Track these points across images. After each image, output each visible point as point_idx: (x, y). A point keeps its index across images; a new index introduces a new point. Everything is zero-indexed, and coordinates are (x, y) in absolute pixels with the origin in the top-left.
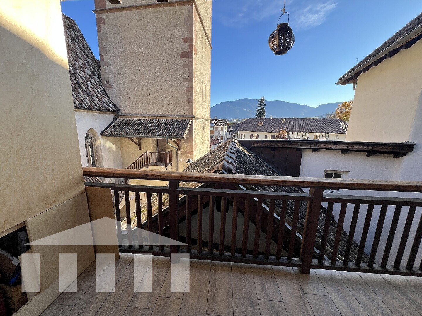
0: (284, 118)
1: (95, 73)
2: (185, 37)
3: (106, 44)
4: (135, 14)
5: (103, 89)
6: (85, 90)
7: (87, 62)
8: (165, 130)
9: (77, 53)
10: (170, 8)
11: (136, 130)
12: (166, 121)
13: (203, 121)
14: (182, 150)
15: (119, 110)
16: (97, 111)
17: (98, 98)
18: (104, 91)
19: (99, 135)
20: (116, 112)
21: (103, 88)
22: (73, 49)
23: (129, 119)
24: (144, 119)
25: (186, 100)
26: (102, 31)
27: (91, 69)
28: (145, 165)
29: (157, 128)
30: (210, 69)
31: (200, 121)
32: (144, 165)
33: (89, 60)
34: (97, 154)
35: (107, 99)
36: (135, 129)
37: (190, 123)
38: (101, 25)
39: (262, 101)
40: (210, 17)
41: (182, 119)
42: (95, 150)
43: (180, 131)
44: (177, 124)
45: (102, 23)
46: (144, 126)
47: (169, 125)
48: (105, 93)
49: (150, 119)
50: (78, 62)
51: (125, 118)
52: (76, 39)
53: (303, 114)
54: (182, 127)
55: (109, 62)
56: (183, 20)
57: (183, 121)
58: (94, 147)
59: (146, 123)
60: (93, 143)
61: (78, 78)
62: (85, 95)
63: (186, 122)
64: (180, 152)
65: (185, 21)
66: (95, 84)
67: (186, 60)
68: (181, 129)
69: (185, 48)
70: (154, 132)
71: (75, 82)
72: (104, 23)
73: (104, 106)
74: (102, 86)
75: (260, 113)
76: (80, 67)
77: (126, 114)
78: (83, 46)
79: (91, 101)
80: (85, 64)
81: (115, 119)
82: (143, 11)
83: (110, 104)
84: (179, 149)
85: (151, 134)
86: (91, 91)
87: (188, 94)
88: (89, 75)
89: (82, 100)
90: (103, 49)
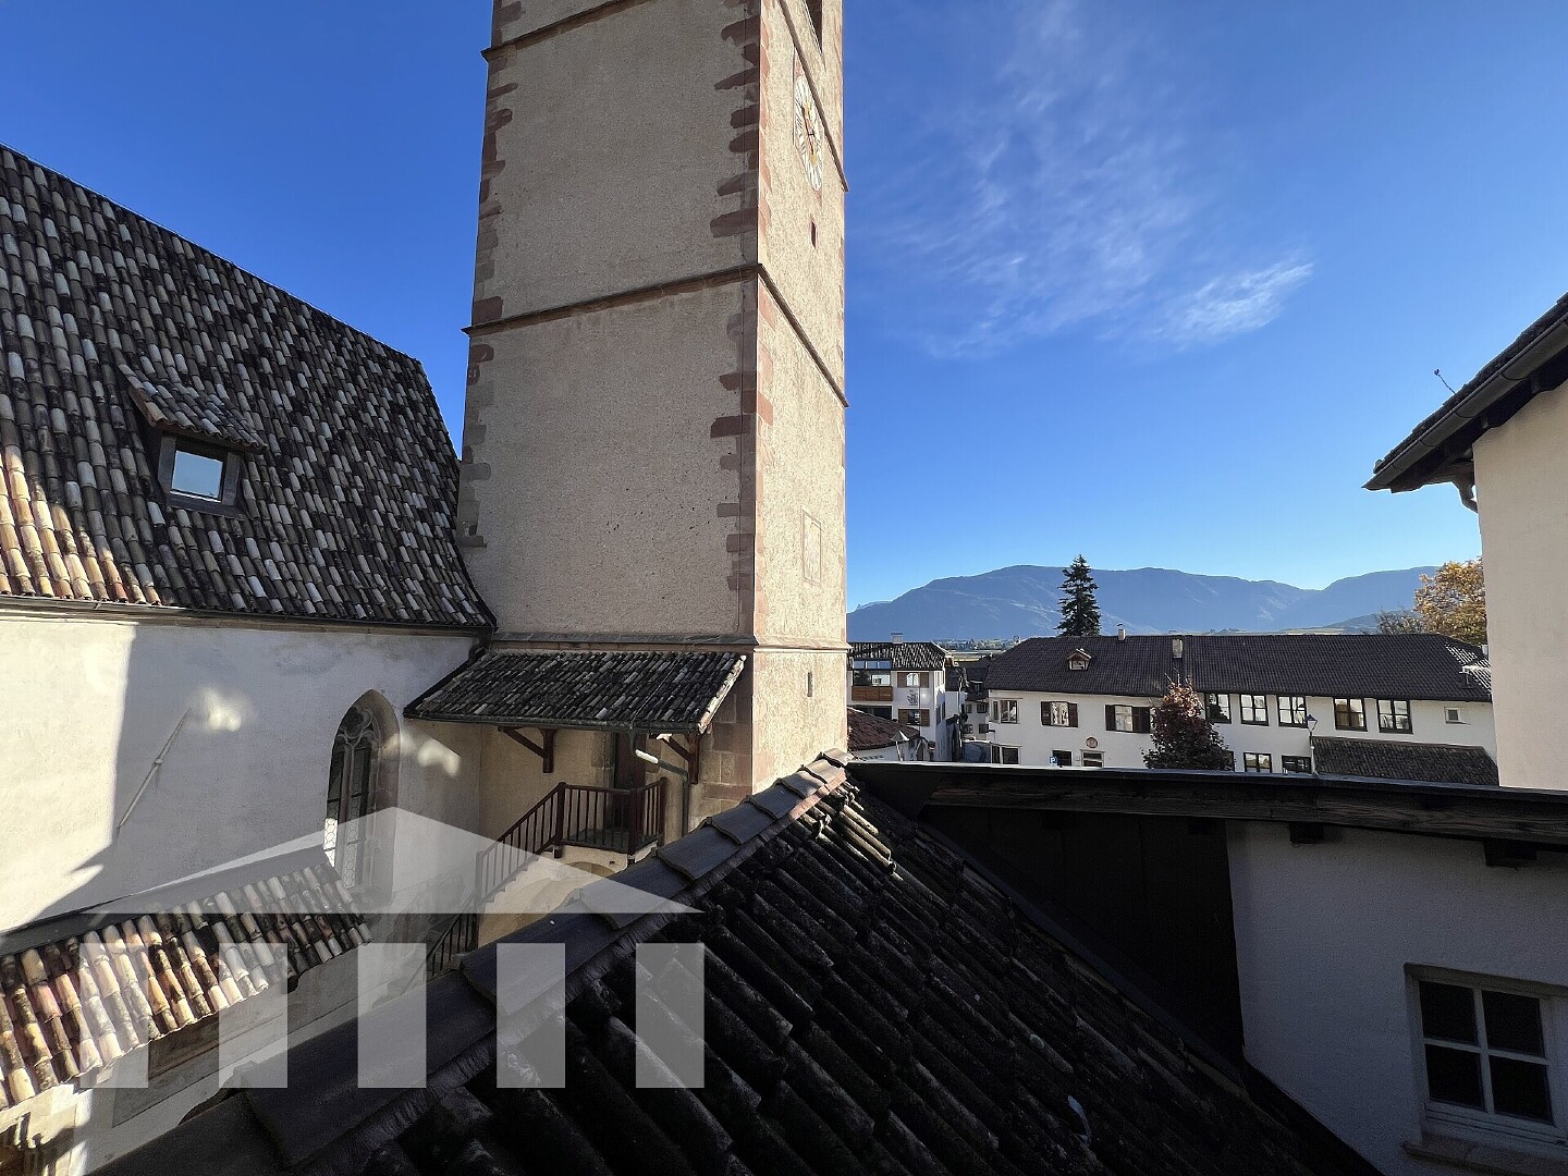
0: (1180, 637)
1: (443, 503)
2: (729, 371)
3: (485, 416)
4: (579, 324)
5: (454, 554)
6: (385, 556)
7: (424, 472)
8: (636, 695)
9: (395, 446)
10: (684, 295)
11: (534, 695)
12: (650, 660)
13: (811, 655)
14: (705, 777)
15: (494, 620)
16: (405, 627)
17: (425, 583)
18: (456, 561)
19: (399, 713)
20: (483, 629)
21: (455, 548)
22: (387, 437)
23: (523, 651)
24: (574, 652)
25: (728, 579)
26: (481, 381)
27: (429, 491)
28: (551, 841)
29: (609, 689)
30: (842, 470)
31: (789, 656)
32: (548, 844)
33: (432, 466)
34: (379, 789)
35: (458, 584)
36: (530, 692)
37: (739, 666)
38: (481, 365)
39: (1080, 572)
40: (835, 314)
41: (710, 650)
42: (375, 775)
43: (692, 699)
44: (686, 670)
45: (486, 360)
46: (564, 682)
47: (654, 677)
48: (459, 565)
49: (594, 652)
50: (390, 472)
51: (511, 651)
52: (408, 409)
53: (1266, 615)
54: (702, 684)
55: (487, 468)
56: (723, 323)
57: (712, 660)
58: (372, 761)
59: (576, 670)
60: (374, 744)
61: (371, 520)
62: (378, 576)
63: (721, 662)
64: (696, 790)
65: (729, 327)
66: (428, 538)
67: (729, 444)
68: (696, 691)
69: (731, 405)
70: (592, 704)
71: (356, 533)
72: (490, 357)
73: (438, 610)
74: (452, 542)
75: (1078, 619)
76: (390, 487)
77: (514, 634)
78: (425, 428)
79: (394, 594)
80: (412, 478)
81: (475, 655)
82: (603, 313)
83: (466, 604)
84: (694, 775)
85: (580, 713)
86: (407, 559)
87: (736, 557)
88: (417, 509)
89: (357, 590)
90: (473, 429)
